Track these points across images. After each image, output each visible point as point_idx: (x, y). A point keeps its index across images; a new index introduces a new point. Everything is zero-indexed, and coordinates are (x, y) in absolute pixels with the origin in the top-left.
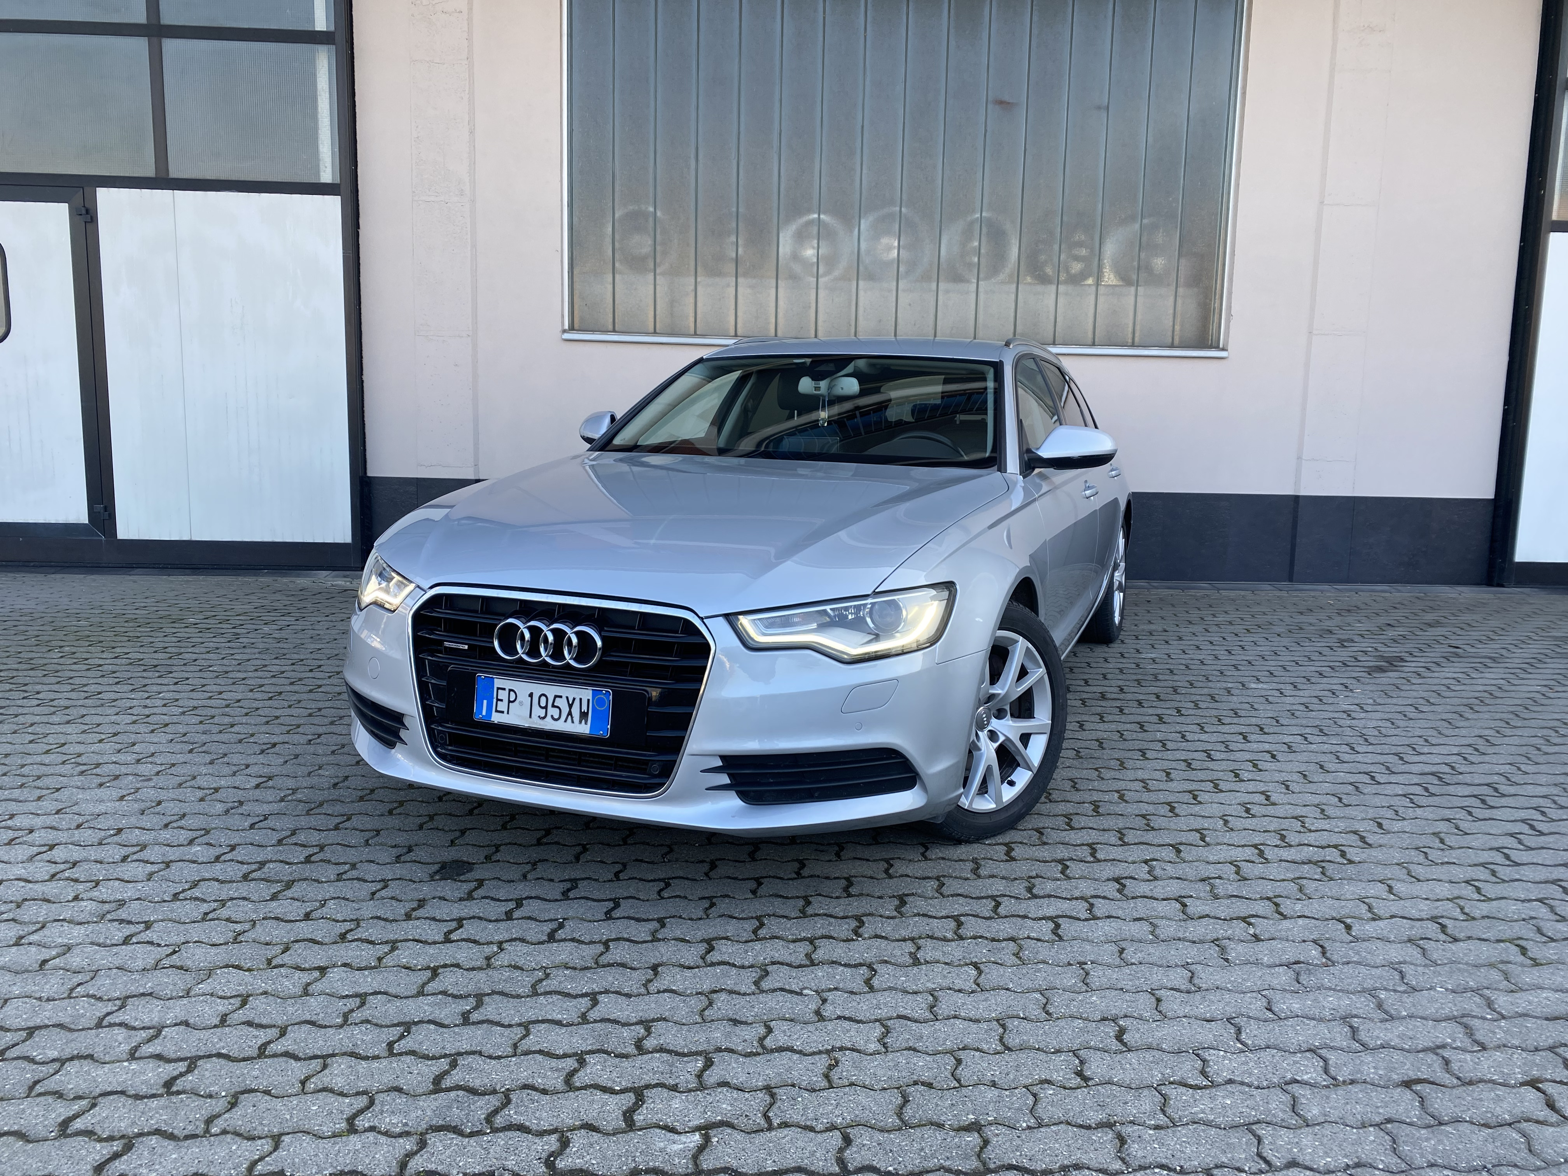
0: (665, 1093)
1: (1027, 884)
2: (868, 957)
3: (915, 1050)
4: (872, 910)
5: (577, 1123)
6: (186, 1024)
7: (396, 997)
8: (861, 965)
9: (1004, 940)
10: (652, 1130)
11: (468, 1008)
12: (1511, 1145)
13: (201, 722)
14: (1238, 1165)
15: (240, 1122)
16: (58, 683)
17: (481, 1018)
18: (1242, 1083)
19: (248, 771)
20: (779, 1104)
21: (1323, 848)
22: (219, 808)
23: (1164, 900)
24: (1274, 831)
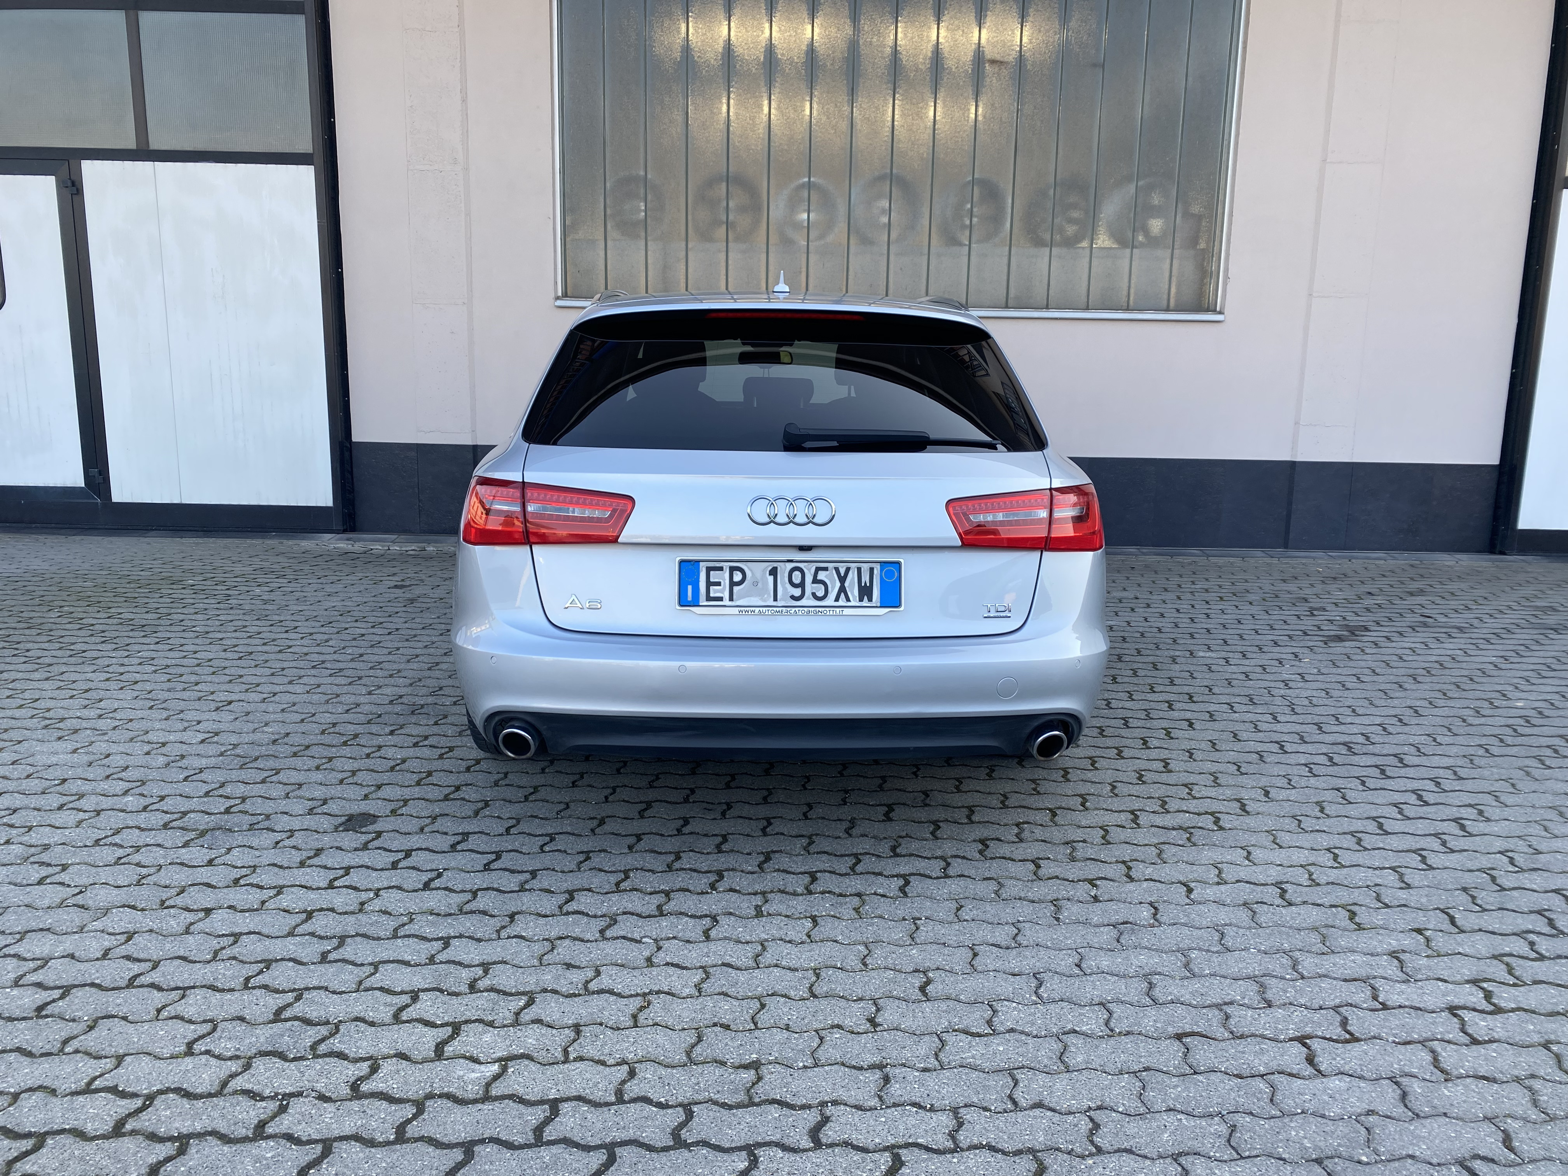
0: (480, 1027)
1: (893, 843)
2: (715, 909)
3: (726, 995)
4: (737, 866)
5: (391, 1052)
6: (72, 956)
7: (268, 937)
8: (706, 916)
9: (851, 895)
10: (456, 1060)
11: (329, 948)
12: (1254, 1095)
13: (169, 681)
14: (985, 1105)
15: (92, 1044)
16: (49, 641)
17: (338, 957)
18: (1022, 1032)
19: (198, 727)
20: (581, 1040)
21: (1199, 814)
22: (162, 760)
23: (1020, 861)
24: (1158, 798)
